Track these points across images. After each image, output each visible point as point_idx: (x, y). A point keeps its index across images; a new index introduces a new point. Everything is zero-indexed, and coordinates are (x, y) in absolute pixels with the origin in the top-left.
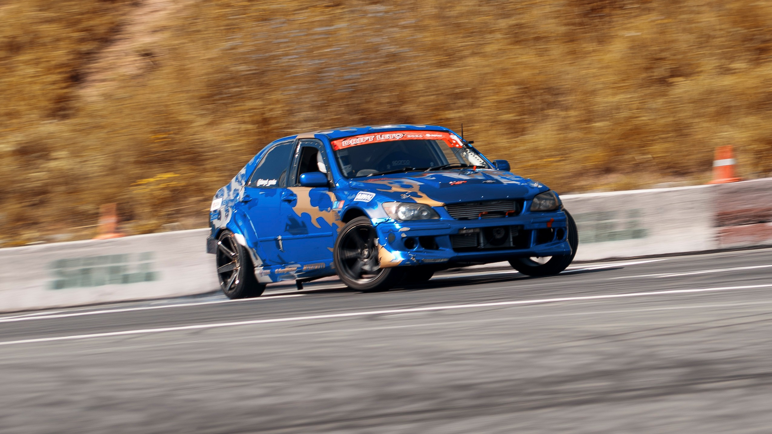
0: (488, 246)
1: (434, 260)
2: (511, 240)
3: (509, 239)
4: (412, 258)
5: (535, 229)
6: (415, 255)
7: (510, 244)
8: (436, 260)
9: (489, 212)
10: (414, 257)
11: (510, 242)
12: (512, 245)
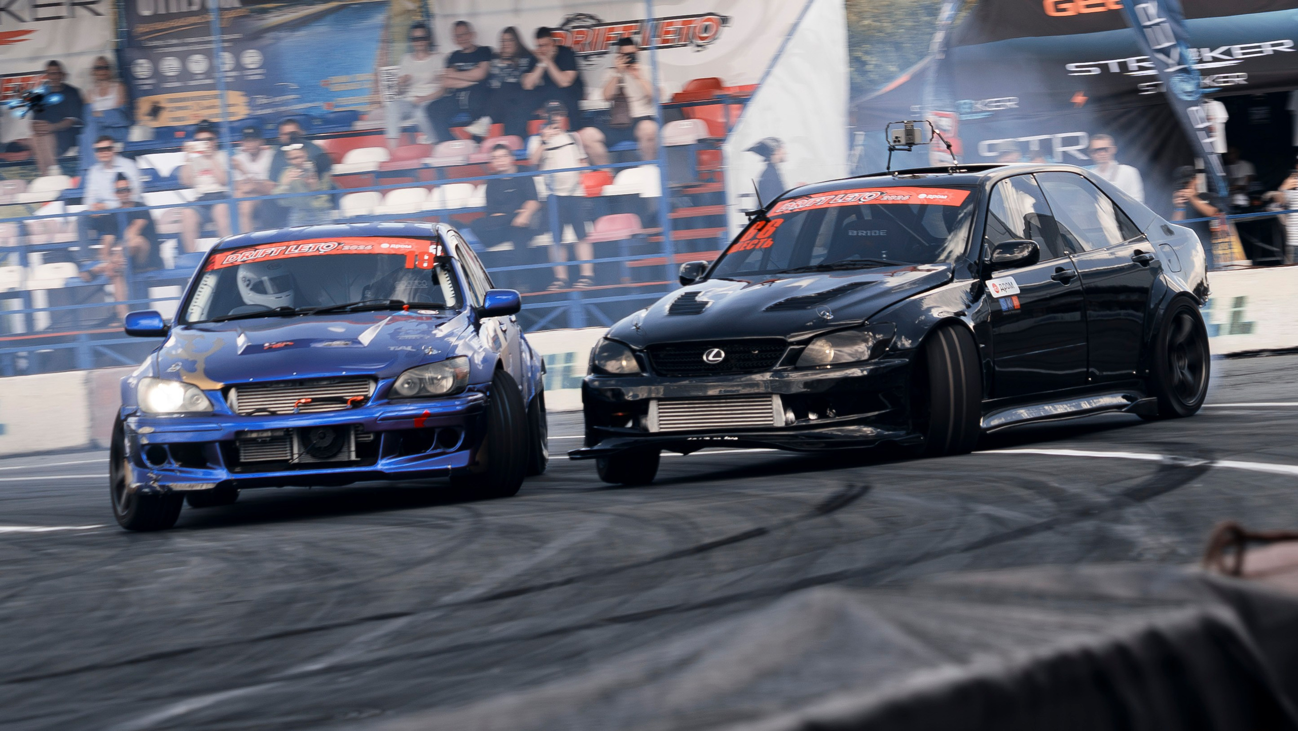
0: (309, 460)
1: (190, 486)
2: (353, 448)
3: (349, 447)
4: (152, 482)
5: (386, 431)
6: (160, 477)
7: (349, 456)
8: (192, 487)
9: (312, 399)
10: (156, 480)
11: (350, 452)
12: (353, 457)
